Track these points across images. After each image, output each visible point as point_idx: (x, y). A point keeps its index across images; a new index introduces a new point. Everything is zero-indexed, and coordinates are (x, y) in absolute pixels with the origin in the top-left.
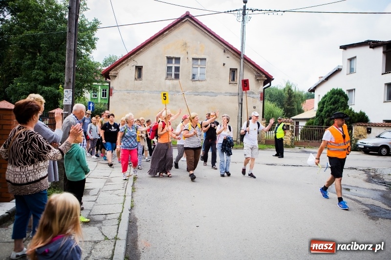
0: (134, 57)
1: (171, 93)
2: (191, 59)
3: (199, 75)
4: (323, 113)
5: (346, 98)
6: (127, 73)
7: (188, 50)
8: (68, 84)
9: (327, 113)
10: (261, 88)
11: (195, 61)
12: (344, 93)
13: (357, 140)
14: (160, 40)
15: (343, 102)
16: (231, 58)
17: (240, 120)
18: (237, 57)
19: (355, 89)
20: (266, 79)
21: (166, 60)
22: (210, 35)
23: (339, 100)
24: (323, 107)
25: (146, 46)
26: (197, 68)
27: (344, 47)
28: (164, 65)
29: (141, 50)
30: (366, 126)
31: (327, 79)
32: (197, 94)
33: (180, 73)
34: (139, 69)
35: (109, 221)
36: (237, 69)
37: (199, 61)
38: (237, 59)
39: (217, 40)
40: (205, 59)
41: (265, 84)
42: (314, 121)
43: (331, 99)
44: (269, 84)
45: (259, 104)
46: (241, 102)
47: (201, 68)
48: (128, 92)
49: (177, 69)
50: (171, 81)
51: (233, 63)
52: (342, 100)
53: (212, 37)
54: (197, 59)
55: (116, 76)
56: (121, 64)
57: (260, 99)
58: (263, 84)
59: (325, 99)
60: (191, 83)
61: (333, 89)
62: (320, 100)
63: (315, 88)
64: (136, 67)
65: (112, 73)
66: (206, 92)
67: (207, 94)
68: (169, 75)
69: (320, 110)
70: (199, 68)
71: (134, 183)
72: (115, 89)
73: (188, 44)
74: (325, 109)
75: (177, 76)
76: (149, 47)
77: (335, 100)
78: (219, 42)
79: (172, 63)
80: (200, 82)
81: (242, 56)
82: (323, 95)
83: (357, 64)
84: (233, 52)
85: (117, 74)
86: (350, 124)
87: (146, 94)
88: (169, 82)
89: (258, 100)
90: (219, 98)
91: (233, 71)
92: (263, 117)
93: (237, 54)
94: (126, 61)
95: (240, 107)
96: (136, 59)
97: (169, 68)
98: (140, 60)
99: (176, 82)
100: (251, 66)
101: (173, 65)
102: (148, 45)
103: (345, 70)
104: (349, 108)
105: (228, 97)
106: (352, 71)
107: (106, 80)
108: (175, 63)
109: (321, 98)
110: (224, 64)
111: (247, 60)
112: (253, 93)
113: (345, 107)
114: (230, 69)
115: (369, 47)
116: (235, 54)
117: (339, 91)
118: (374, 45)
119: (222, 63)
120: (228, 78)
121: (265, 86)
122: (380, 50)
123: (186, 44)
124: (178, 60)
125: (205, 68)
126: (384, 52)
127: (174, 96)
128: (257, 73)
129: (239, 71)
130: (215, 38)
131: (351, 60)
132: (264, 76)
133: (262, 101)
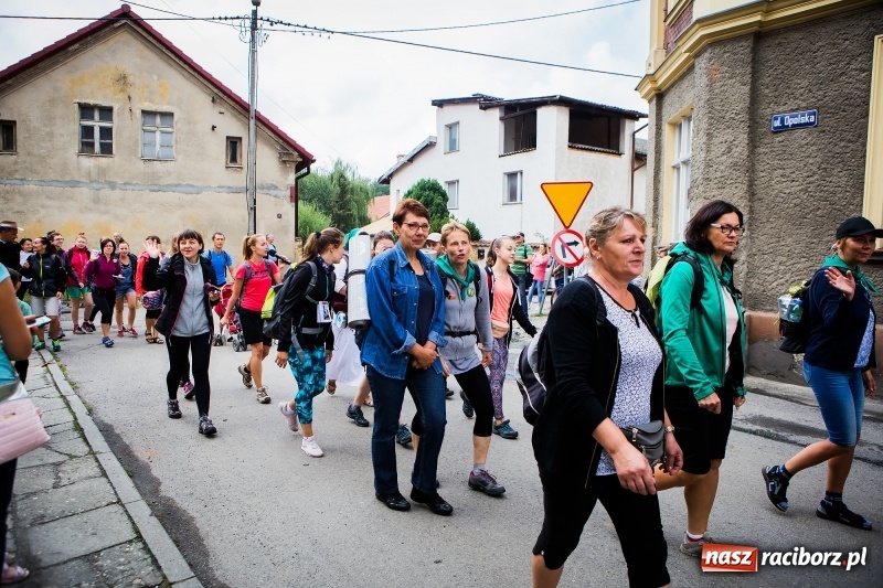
1: (95, 185)
2: (138, 113)
3: (158, 147)
5: (444, 196)
7: (130, 90)
10: (291, 179)
11: (148, 119)
12: (441, 187)
14: (57, 62)
15: (439, 204)
16: (227, 114)
18: (241, 114)
19: (458, 181)
20: (300, 160)
21: (76, 110)
22: (181, 63)
23: (432, 200)
26: (154, 132)
27: (439, 104)
28: (74, 123)
31: (411, 160)
32: (156, 188)
33: (114, 142)
34: (6, 128)
35: (57, 436)
36: (241, 138)
37: (158, 119)
38: (240, 117)
39: (196, 75)
40: (172, 114)
41: (298, 169)
44: (305, 170)
45: (288, 210)
46: (252, 206)
47: (162, 132)
49: (106, 133)
50: (93, 159)
51: (231, 126)
52: (438, 200)
53: (186, 67)
54: (153, 114)
57: (289, 199)
58: (294, 169)
60: (141, 164)
61: (423, 180)
63: (391, 176)
66: (176, 185)
67: (179, 188)
68: (87, 147)
70: (158, 133)
71: (65, 375)
73: (131, 79)
75: (107, 150)
76: (31, 77)
78: (201, 79)
79: (92, 118)
80: (163, 164)
81: (252, 114)
82: (404, 190)
83: (462, 135)
84: (232, 103)
87: (32, 187)
88: (88, 162)
89: (285, 202)
90: (203, 196)
91: (233, 144)
92: (296, 235)
93: (242, 108)
95: (252, 216)
97: (87, 132)
99: (104, 161)
100: (273, 135)
101: (97, 124)
102: (28, 72)
103: (442, 145)
104: (450, 215)
105: (225, 196)
106: (453, 146)
108: (101, 119)
109: (402, 195)
110: (214, 128)
111: (260, 120)
112: (276, 188)
113: (442, 214)
114: (227, 137)
115: (478, 106)
116: (237, 106)
117: (433, 184)
118: (487, 103)
119: (209, 124)
120: (224, 156)
121: (299, 174)
122: (496, 113)
123: (125, 77)
124: (107, 112)
125: (171, 133)
126: (501, 119)
127: (102, 192)
128: (282, 147)
129: (245, 142)
130: (191, 72)
131: (451, 127)
132: (297, 154)
133: (294, 204)
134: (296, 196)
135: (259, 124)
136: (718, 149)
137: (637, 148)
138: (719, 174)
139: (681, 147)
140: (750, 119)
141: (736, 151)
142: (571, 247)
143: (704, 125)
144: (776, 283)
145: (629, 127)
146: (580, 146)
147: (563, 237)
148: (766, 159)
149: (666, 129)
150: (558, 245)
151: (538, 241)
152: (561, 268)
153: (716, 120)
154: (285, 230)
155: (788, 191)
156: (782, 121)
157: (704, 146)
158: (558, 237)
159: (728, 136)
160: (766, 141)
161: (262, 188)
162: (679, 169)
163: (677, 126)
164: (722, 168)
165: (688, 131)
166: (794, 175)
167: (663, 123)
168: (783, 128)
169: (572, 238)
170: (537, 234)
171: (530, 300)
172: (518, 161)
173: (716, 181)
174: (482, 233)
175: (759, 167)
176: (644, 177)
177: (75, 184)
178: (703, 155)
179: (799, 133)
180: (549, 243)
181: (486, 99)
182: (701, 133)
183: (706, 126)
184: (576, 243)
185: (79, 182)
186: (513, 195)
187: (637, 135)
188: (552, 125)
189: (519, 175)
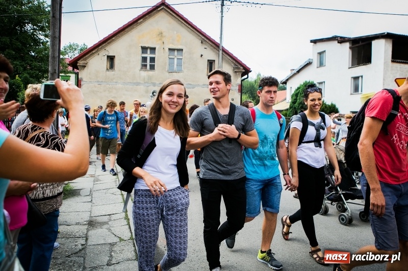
0: (106, 46)
1: (146, 84)
2: (167, 50)
3: (175, 66)
4: (296, 104)
6: (97, 63)
7: (164, 39)
8: (52, 74)
9: (301, 105)
10: (239, 81)
11: (172, 52)
14: (133, 28)
16: (208, 49)
18: (215, 48)
19: (324, 82)
20: (244, 71)
21: (140, 50)
22: (187, 25)
24: (296, 99)
25: (119, 35)
26: (173, 58)
27: (315, 42)
28: (139, 55)
29: (114, 38)
31: (298, 72)
33: (156, 64)
34: (111, 59)
35: (116, 222)
36: (214, 61)
37: (176, 52)
38: (215, 50)
39: (194, 30)
40: (182, 50)
41: (242, 76)
42: (288, 113)
44: (246, 76)
47: (178, 59)
48: (99, 83)
49: (152, 60)
50: (146, 72)
51: (210, 54)
53: (189, 27)
54: (174, 50)
55: (85, 66)
56: (91, 53)
57: (238, 91)
58: (240, 76)
59: (298, 91)
60: (167, 74)
61: (306, 81)
62: (293, 92)
63: (287, 80)
64: (108, 56)
65: (81, 63)
68: (144, 66)
69: (294, 102)
70: (176, 60)
72: (84, 80)
73: (164, 34)
74: (298, 101)
75: (152, 67)
76: (122, 35)
78: (197, 32)
79: (147, 53)
80: (177, 74)
81: (221, 48)
82: (295, 87)
83: (327, 58)
84: (211, 43)
85: (86, 64)
87: (120, 86)
88: (144, 74)
89: (236, 93)
90: (196, 89)
91: (211, 63)
93: (216, 46)
94: (96, 50)
96: (108, 48)
97: (144, 59)
98: (112, 50)
99: (151, 73)
100: (230, 59)
101: (148, 55)
102: (121, 33)
103: (315, 63)
106: (321, 64)
107: (73, 70)
108: (151, 53)
109: (294, 90)
110: (202, 55)
111: (224, 51)
114: (208, 60)
115: (337, 42)
116: (213, 45)
118: (342, 40)
119: (200, 54)
120: (206, 69)
121: (243, 78)
122: (347, 45)
123: (162, 33)
124: (153, 50)
125: (181, 59)
126: (350, 48)
127: (149, 88)
128: (235, 65)
129: (216, 62)
130: (192, 29)
131: (321, 54)
132: (242, 68)
133: (240, 93)
134: (241, 89)
135: (224, 53)
172: (360, 70)
177: (138, 84)
181: (341, 38)
185: (140, 83)
186: (356, 89)
188: (381, 50)
189: (360, 78)
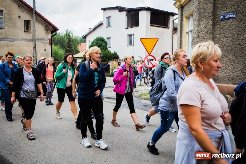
5: (106, 43)
10: (49, 36)
12: (105, 40)
13: (113, 70)
15: (104, 46)
16: (24, 12)
17: (35, 59)
19: (111, 37)
20: (53, 29)
23: (102, 44)
27: (104, 9)
30: (117, 61)
31: (94, 30)
36: (30, 21)
38: (30, 13)
40: (3, 11)
43: (97, 44)
44: (55, 33)
45: (49, 48)
46: (35, 46)
51: (26, 17)
52: (104, 44)
57: (49, 44)
58: (50, 33)
59: (93, 44)
61: (98, 37)
62: (90, 44)
63: (87, 35)
66: (5, 38)
77: (99, 44)
81: (34, 12)
82: (91, 41)
83: (112, 21)
84: (26, 7)
86: (108, 60)
89: (47, 45)
90: (16, 42)
91: (27, 23)
93: (30, 10)
95: (35, 50)
100: (41, 19)
103: (105, 24)
104: (108, 50)
105: (24, 42)
106: (109, 25)
109: (91, 43)
110: (19, 17)
111: (37, 14)
112: (44, 40)
113: (105, 49)
114: (25, 20)
115: (118, 10)
116: (28, 9)
117: (102, 39)
118: (121, 9)
119: (18, 15)
120: (24, 28)
121: (53, 34)
122: (124, 13)
125: (2, 18)
126: (126, 15)
128: (46, 24)
129: (31, 22)
131: (108, 18)
132: (51, 27)
133: (51, 46)
134: (52, 42)
135: (37, 16)
136: (202, 26)
137: (175, 26)
138: (202, 35)
139: (189, 26)
140: (213, 16)
141: (208, 27)
142: (151, 61)
143: (197, 18)
144: (222, 73)
145: (172, 18)
146: (154, 25)
147: (148, 57)
148: (218, 30)
149: (184, 19)
150: (146, 60)
151: (140, 59)
152: (148, 69)
153: (201, 16)
154: (47, 55)
155: (226, 41)
156: (224, 17)
157: (197, 25)
158: (146, 57)
159: (205, 22)
160: (218, 23)
161: (39, 39)
162: (188, 33)
163: (188, 18)
164: (203, 33)
165: (191, 20)
166: (228, 36)
167: (183, 17)
168: (224, 19)
169: (152, 58)
170: (139, 57)
171: (137, 80)
172: (132, 30)
173: (201, 38)
174: (120, 56)
175: (216, 33)
176: (177, 36)
178: (197, 28)
179: (230, 21)
180: (143, 60)
182: (196, 21)
183: (198, 18)
184: (152, 60)
186: (131, 43)
187: (174, 21)
188: (144, 18)
189: (133, 35)
